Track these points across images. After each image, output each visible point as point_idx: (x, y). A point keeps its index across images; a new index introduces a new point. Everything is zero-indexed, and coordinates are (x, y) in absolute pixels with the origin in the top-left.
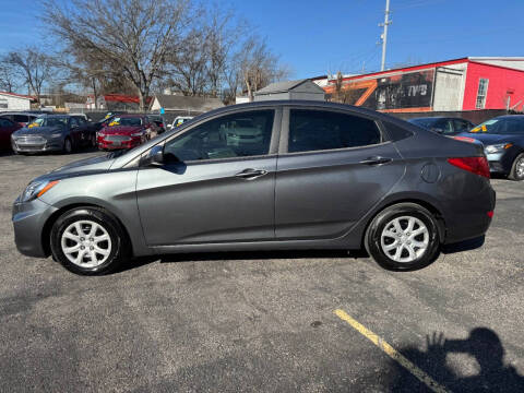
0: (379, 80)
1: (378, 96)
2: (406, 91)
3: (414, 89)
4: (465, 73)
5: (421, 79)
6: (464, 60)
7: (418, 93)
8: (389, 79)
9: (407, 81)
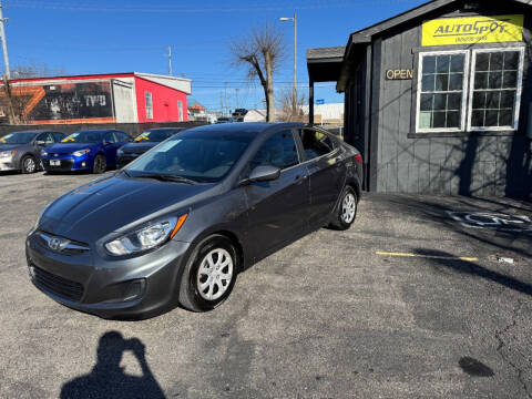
0: (46, 87)
1: (49, 105)
2: (84, 101)
3: (93, 100)
4: (133, 86)
5: (96, 90)
6: (131, 74)
7: (98, 103)
8: (59, 87)
9: (81, 91)
